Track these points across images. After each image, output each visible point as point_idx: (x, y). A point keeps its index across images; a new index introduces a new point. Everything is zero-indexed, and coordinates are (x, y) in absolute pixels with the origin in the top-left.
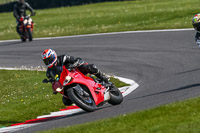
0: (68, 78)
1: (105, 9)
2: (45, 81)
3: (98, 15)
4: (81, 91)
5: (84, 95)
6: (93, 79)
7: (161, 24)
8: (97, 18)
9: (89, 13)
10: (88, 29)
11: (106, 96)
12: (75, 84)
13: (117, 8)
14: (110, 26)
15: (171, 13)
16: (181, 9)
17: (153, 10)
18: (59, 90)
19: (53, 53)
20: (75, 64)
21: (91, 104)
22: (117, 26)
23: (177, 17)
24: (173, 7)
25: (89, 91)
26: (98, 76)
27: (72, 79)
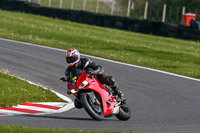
0: (85, 83)
1: (37, 21)
2: (63, 79)
3: (32, 26)
4: (94, 98)
5: (95, 104)
6: (108, 90)
7: (97, 52)
8: (31, 28)
9: (22, 21)
10: (22, 37)
11: (116, 110)
12: (90, 90)
13: (51, 24)
14: (45, 40)
15: (106, 43)
16: (117, 42)
17: (87, 35)
18: (73, 91)
19: (77, 53)
20: (96, 72)
21: (100, 114)
22: (51, 41)
23: (113, 48)
24: (108, 38)
25: (101, 101)
26: (114, 88)
27: (89, 84)
